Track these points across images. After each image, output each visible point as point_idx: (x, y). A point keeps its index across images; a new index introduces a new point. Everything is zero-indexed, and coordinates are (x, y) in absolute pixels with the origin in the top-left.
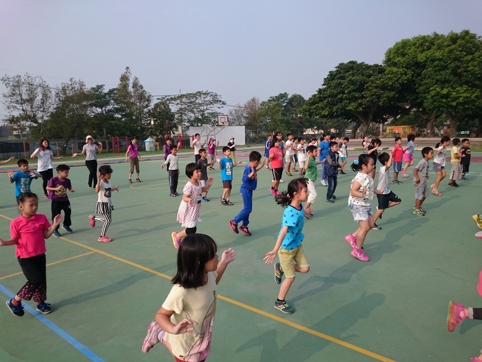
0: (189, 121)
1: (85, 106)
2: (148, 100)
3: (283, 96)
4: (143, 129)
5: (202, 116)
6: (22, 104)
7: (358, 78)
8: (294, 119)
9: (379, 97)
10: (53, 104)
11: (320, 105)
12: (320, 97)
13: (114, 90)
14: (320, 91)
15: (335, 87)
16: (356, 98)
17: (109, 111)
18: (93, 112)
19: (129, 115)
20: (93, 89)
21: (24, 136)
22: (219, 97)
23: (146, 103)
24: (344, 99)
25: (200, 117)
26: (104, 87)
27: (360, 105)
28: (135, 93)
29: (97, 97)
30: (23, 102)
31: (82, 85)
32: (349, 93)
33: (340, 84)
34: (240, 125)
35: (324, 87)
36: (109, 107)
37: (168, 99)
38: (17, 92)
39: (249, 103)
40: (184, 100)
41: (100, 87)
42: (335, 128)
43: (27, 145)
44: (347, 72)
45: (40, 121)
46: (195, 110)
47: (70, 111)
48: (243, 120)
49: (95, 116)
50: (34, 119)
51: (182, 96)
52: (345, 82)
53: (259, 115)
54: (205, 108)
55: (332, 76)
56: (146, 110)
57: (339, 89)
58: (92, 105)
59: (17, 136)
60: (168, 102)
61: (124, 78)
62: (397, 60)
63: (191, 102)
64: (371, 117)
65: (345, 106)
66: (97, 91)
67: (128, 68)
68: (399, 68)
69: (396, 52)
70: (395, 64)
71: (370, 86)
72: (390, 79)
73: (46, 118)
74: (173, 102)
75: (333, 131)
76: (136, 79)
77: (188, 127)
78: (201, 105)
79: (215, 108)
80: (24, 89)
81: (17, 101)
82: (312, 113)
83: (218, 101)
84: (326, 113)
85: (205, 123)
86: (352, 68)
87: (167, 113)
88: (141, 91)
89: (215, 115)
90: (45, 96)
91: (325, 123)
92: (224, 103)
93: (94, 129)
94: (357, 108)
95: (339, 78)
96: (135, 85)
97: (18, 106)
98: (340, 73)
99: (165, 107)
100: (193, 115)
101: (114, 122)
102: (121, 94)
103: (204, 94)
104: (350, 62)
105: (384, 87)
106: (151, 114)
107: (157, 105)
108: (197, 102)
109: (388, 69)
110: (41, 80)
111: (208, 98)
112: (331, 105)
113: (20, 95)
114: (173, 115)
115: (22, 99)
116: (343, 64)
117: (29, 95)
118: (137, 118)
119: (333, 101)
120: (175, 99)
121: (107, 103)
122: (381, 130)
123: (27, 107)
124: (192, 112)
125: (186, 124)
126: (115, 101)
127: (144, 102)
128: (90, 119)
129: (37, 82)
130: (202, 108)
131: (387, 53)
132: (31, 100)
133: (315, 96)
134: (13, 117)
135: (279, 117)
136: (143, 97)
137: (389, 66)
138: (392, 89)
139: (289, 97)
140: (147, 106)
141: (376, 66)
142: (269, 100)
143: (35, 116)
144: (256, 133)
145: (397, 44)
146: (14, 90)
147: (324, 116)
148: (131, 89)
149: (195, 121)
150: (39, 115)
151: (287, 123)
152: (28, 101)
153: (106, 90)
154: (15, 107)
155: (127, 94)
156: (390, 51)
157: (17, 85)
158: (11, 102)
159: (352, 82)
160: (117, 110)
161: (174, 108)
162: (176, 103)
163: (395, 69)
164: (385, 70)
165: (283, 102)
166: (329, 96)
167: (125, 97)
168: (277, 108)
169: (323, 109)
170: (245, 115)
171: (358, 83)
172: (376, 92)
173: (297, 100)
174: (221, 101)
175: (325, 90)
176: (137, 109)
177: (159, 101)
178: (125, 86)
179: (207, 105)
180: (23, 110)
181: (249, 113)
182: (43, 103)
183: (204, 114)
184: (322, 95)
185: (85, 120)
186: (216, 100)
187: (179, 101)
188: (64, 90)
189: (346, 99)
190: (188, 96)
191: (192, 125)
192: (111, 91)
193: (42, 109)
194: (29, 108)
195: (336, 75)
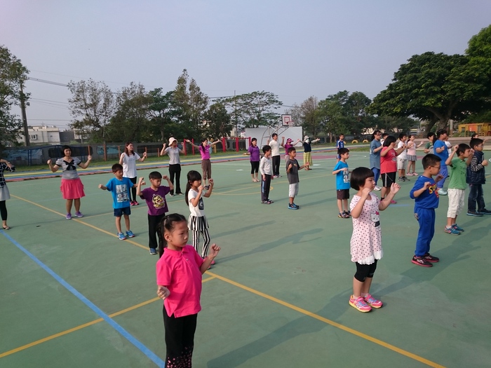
0: (245, 123)
1: (144, 109)
2: (205, 102)
3: (343, 94)
4: (200, 132)
5: (258, 117)
6: (86, 109)
7: (436, 70)
9: (462, 91)
10: (114, 109)
11: (391, 101)
12: (391, 92)
13: (171, 92)
15: (409, 82)
16: (435, 93)
17: (167, 114)
18: (151, 116)
19: (186, 118)
20: (152, 92)
21: (84, 140)
22: (275, 97)
23: (203, 105)
24: (420, 95)
25: (256, 118)
26: (162, 90)
27: (439, 100)
28: (192, 95)
29: (156, 100)
30: (87, 106)
31: (142, 88)
32: (426, 87)
34: (296, 126)
35: (394, 82)
36: (167, 110)
37: (223, 101)
38: (81, 97)
39: (306, 103)
40: (240, 101)
41: (158, 90)
42: (399, 128)
43: (91, 148)
45: (102, 125)
46: (251, 111)
47: (129, 115)
48: (300, 121)
49: (153, 120)
50: (96, 124)
51: (238, 97)
52: (422, 75)
53: (317, 115)
54: (261, 108)
55: (404, 69)
56: (202, 112)
57: (414, 84)
58: (150, 109)
59: (79, 140)
60: (223, 104)
61: (181, 81)
63: (246, 104)
64: (450, 114)
65: (421, 102)
66: (155, 94)
67: (185, 70)
68: (487, 57)
70: (481, 53)
71: (452, 79)
72: (476, 70)
73: (107, 123)
74: (229, 103)
76: (193, 81)
77: (243, 129)
78: (257, 105)
79: (271, 109)
80: (87, 94)
81: (82, 106)
82: (382, 110)
83: (274, 101)
85: (260, 124)
86: (429, 60)
87: (223, 115)
88: (198, 93)
89: (270, 116)
90: (107, 100)
92: (280, 104)
94: (435, 103)
96: (192, 88)
97: (82, 111)
99: (221, 109)
100: (248, 116)
101: (171, 125)
102: (178, 96)
103: (260, 94)
104: (426, 53)
105: (469, 79)
106: (207, 117)
107: (213, 107)
108: (252, 103)
109: (472, 59)
110: (103, 85)
111: (265, 99)
112: (405, 101)
113: (84, 100)
114: (228, 117)
115: (86, 104)
117: (93, 100)
118: (194, 120)
119: (406, 97)
120: (230, 100)
121: (166, 106)
122: (451, 128)
123: (91, 112)
124: (248, 112)
125: (241, 126)
126: (172, 103)
127: (201, 104)
128: (148, 122)
129: (99, 87)
130: (258, 109)
132: (94, 105)
133: (385, 92)
134: (78, 121)
135: (338, 116)
136: (199, 99)
137: (472, 55)
138: (479, 81)
139: (349, 95)
140: (204, 108)
141: (457, 56)
142: (327, 99)
143: (98, 120)
144: (313, 134)
145: (483, 30)
146: (78, 96)
147: (396, 114)
148: (188, 91)
149: (250, 122)
150: (101, 120)
151: (347, 123)
152: (91, 105)
153: (164, 94)
154: (79, 112)
155: (184, 97)
157: (81, 90)
158: (76, 107)
159: (429, 75)
160: (174, 113)
161: (229, 109)
162: (231, 104)
164: (468, 61)
165: (343, 100)
166: (402, 92)
167: (182, 100)
168: (337, 107)
169: (394, 106)
170: (302, 115)
172: (459, 85)
173: (359, 99)
174: (277, 101)
175: (396, 85)
176: (194, 111)
177: (215, 103)
178: (182, 89)
179: (263, 106)
180: (87, 115)
181: (305, 113)
182: (105, 108)
183: (259, 115)
184: (393, 91)
185: (145, 124)
186: (272, 100)
187: (234, 103)
188: (125, 94)
189: (423, 93)
190: (242, 97)
191: (248, 127)
192: (169, 94)
193: (104, 114)
195: (408, 69)
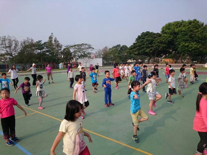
0: (78, 56)
1: (33, 49)
2: (61, 47)
3: (119, 46)
4: (58, 59)
5: (84, 54)
6: (6, 48)
7: (150, 38)
8: (123, 56)
9: (159, 47)
10: (19, 48)
11: (134, 50)
12: (134, 46)
13: (46, 42)
14: (134, 44)
15: (141, 42)
16: (150, 47)
17: (44, 51)
18: (37, 52)
19: (52, 53)
20: (37, 42)
21: (6, 62)
22: (91, 46)
23: (60, 48)
24: (144, 47)
25: (83, 54)
26: (42, 41)
27: (151, 50)
28: (55, 44)
29: (39, 46)
30: (6, 47)
31: (32, 40)
32: (147, 45)
33: (143, 41)
34: (100, 58)
35: (136, 42)
36: (44, 50)
37: (69, 47)
38: (4, 43)
39: (104, 48)
40: (76, 47)
41: (40, 41)
42: (141, 59)
43: (8, 66)
44: (145, 36)
45: (14, 56)
46: (81, 51)
47: (27, 52)
48: (102, 56)
49: (38, 54)
50: (11, 55)
51: (75, 45)
52: (145, 40)
53: (108, 54)
54: (85, 50)
55: (139, 37)
56: (60, 51)
57: (142, 43)
58: (36, 49)
59: (4, 62)
60: (69, 48)
61: (51, 38)
62: (167, 31)
63: (79, 48)
64: (156, 55)
65: (145, 50)
66: (39, 43)
67: (52, 33)
68: (167, 34)
69: (166, 28)
70: (166, 33)
71: (155, 42)
72: (164, 39)
73: (16, 54)
74: (71, 48)
75: (140, 60)
76: (56, 38)
77: (78, 59)
78: (83, 49)
79: (90, 51)
80: (7, 42)
81: (4, 47)
82: (131, 53)
83: (91, 48)
84: (137, 53)
85: (85, 57)
86: (148, 34)
87: (69, 53)
88: (58, 43)
89: (89, 53)
90: (16, 45)
91: (136, 57)
92: (93, 49)
93: (37, 59)
94: (150, 51)
95: (142, 39)
96: (55, 41)
97: (4, 49)
98: (143, 36)
99: (68, 50)
100: (80, 53)
101: (46, 56)
102: (49, 44)
103: (85, 45)
104: (147, 32)
105: (161, 42)
106: (62, 53)
107: (64, 49)
108: (82, 48)
109: (163, 35)
110: (14, 38)
111: (87, 46)
112: (139, 50)
113: (5, 44)
114: (71, 54)
115: (6, 46)
116: (144, 32)
117: (9, 44)
118: (56, 54)
119: (139, 48)
120: (72, 47)
121: (43, 48)
122: (160, 60)
123: (8, 49)
124: (80, 52)
125: (77, 57)
126: (47, 47)
127: (59, 48)
128: (35, 55)
129: (13, 39)
130: (84, 50)
131: (162, 28)
132: (10, 47)
133: (132, 46)
134: (2, 54)
135: (117, 54)
136: (58, 46)
137: (163, 34)
138: (164, 43)
139: (121, 46)
140: (60, 50)
141: (158, 33)
142: (112, 48)
143: (11, 53)
144: (107, 61)
145: (166, 24)
146: (3, 42)
147: (136, 54)
148: (53, 42)
149: (81, 56)
150: (13, 53)
151: (120, 57)
152: (8, 47)
153: (43, 43)
154: (3, 50)
155: (52, 44)
156: (163, 28)
157: (4, 40)
158: (1, 47)
159: (147, 40)
160: (47, 51)
161: (72, 50)
162: (73, 48)
163: (166, 35)
164: (161, 35)
165: (119, 48)
166: (138, 46)
167: (51, 45)
168: (116, 51)
169: (135, 51)
170: (102, 54)
171: (150, 41)
172: (158, 44)
173: (125, 47)
174: (92, 48)
175: (136, 43)
176: (56, 51)
177: (66, 47)
178: (51, 41)
179: (86, 49)
180: (6, 51)
181: (104, 53)
182: (15, 48)
183: (85, 53)
184: (135, 46)
185: (33, 55)
186: (90, 47)
187: (74, 48)
188: (24, 42)
189: (145, 47)
190: (78, 45)
191: (80, 58)
192: (45, 43)
193: (14, 51)
194: (9, 50)
195: (141, 37)
